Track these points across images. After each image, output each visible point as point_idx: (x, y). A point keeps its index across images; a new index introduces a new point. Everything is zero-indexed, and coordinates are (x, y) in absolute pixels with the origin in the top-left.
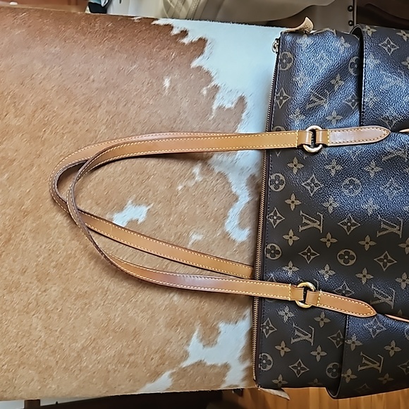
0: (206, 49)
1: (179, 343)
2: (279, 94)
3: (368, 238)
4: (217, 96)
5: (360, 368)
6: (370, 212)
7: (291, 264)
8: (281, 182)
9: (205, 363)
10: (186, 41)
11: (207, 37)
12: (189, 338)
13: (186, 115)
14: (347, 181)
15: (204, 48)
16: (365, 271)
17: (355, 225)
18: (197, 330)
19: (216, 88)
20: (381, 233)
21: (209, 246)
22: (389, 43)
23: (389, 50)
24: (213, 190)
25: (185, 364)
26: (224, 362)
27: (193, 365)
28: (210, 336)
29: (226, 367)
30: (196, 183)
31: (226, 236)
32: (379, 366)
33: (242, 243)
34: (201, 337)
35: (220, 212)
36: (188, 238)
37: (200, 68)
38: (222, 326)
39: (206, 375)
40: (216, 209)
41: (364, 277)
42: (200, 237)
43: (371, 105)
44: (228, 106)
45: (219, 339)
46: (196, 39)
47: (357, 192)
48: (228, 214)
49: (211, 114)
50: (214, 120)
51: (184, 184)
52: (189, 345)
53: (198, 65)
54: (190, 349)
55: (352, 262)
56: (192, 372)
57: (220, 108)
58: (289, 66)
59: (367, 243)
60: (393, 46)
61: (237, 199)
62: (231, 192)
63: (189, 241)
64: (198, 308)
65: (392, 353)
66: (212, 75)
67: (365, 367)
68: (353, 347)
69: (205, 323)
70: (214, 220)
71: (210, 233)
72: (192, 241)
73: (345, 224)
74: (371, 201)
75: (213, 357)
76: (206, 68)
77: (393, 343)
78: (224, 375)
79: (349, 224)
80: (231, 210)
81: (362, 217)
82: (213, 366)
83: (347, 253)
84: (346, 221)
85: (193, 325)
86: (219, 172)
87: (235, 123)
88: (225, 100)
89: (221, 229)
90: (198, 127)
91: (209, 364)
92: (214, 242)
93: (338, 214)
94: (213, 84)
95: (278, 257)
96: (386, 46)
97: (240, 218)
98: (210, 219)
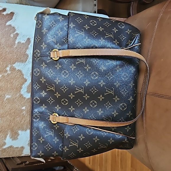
0: (14, 17)
1: (1, 139)
2: (37, 37)
3: (72, 94)
4: (18, 38)
5: (70, 146)
6: (72, 84)
7: (44, 105)
8: (38, 72)
9: (13, 147)
10: (5, 13)
11: (14, 12)
12: (6, 137)
13: (3, 45)
14: (63, 72)
15: (13, 16)
16: (72, 107)
17: (67, 89)
18: (9, 133)
19: (17, 34)
20: (76, 92)
21: (14, 100)
22: (79, 19)
23: (79, 22)
24: (15, 77)
25: (4, 147)
26: (22, 146)
27: (8, 148)
28: (15, 136)
29: (23, 148)
30: (8, 74)
31: (21, 96)
32: (77, 145)
33: (28, 99)
34: (11, 137)
35: (19, 86)
36: (4, 97)
37: (10, 25)
38: (20, 132)
39: (14, 151)
40: (17, 85)
41: (72, 109)
42: (10, 97)
43: (72, 42)
44: (23, 42)
45: (19, 137)
46: (9, 13)
47: (67, 76)
48: (22, 87)
49: (15, 45)
50: (16, 48)
51: (2, 75)
52: (5, 140)
53: (9, 24)
54: (6, 141)
55: (67, 104)
56: (8, 150)
57: (18, 43)
58: (40, 26)
59: (72, 96)
60: (81, 20)
61: (26, 81)
62: (24, 78)
63: (5, 98)
64: (9, 125)
65: (81, 139)
66: (16, 28)
67: (72, 145)
68: (67, 137)
69: (12, 131)
70: (16, 90)
71: (14, 95)
72: (6, 98)
73: (63, 88)
74: (72, 80)
75: (16, 144)
76: (13, 25)
77: (82, 135)
78: (22, 151)
79: (64, 89)
80: (24, 85)
81: (69, 86)
82: (17, 148)
83: (65, 100)
84: (63, 87)
85: (7, 132)
86: (18, 70)
87: (26, 49)
88: (21, 40)
89: (19, 93)
90: (9, 50)
91: (15, 147)
92: (16, 98)
93: (60, 85)
94: (16, 32)
95: (38, 102)
96: (78, 20)
97: (27, 89)
98: (14, 89)
